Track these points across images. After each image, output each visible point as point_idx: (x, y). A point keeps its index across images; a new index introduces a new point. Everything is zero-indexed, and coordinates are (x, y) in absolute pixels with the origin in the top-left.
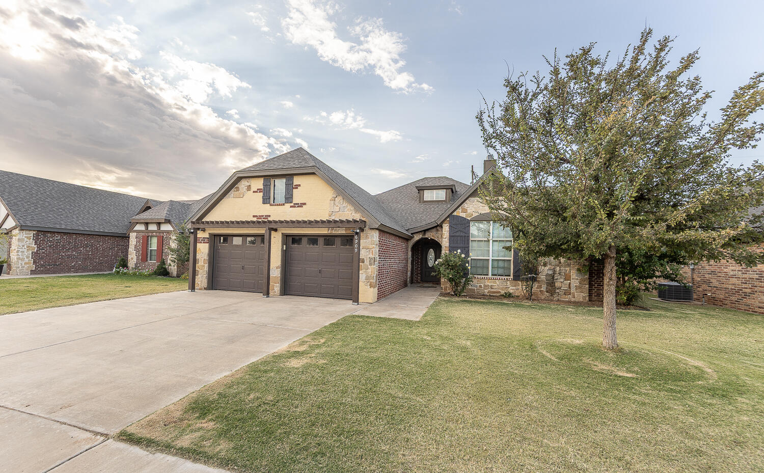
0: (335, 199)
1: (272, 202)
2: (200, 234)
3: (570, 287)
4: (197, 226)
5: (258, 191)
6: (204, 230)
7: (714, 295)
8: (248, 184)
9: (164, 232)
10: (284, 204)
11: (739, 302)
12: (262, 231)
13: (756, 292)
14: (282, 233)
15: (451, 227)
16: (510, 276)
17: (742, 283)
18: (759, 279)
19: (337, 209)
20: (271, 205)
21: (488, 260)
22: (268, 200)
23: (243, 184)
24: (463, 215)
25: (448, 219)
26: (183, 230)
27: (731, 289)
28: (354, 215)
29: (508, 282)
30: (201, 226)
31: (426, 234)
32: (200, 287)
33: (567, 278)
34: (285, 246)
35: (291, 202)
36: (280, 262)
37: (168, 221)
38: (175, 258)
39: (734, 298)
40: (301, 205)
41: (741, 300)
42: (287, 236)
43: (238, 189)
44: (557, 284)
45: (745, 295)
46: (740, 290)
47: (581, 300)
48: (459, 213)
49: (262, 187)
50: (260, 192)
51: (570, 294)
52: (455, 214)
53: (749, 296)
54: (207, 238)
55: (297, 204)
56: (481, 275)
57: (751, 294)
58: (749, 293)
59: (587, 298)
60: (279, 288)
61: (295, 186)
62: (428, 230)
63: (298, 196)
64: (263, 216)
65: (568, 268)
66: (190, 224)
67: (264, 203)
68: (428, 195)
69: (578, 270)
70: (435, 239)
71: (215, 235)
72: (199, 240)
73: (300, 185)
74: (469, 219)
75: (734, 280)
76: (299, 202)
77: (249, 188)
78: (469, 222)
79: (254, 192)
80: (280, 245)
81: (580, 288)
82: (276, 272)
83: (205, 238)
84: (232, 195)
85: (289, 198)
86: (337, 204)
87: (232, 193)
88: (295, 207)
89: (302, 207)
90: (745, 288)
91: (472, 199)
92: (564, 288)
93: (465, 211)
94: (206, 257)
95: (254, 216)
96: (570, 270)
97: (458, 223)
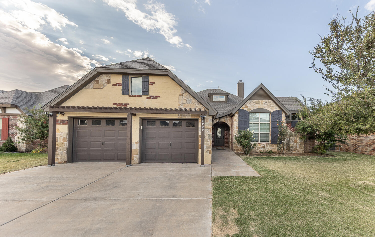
0: (183, 95)
1: (130, 94)
2: (59, 117)
3: (296, 147)
4: (56, 110)
5: (118, 85)
6: (63, 114)
7: (344, 147)
8: (108, 79)
9: (9, 115)
10: (141, 96)
11: (356, 150)
12: (124, 115)
13: (364, 145)
14: (140, 117)
15: (239, 116)
16: (268, 142)
17: (357, 142)
18: (365, 140)
19: (185, 101)
20: (129, 96)
21: (258, 134)
22: (127, 92)
23: (103, 79)
24: (246, 109)
25: (238, 111)
26: (33, 114)
27: (352, 144)
28: (197, 106)
29: (269, 145)
30: (61, 110)
31: (221, 119)
32: (59, 161)
33: (295, 142)
34: (142, 127)
35: (148, 95)
36: (139, 138)
37: (14, 106)
38: (25, 137)
39: (353, 148)
40: (156, 97)
41: (356, 149)
42: (143, 119)
43: (98, 82)
44: (291, 145)
45: (358, 147)
46: (356, 145)
47: (301, 152)
48: (244, 108)
49: (121, 82)
50: (119, 85)
51: (296, 150)
52: (241, 108)
53: (361, 147)
54: (66, 120)
55: (152, 96)
56: (266, 142)
57: (361, 146)
58: (360, 146)
59: (304, 152)
60: (138, 158)
61: (150, 83)
62: (222, 117)
63: (152, 90)
64: (123, 104)
65: (295, 137)
66: (48, 108)
67: (123, 94)
68: (216, 98)
69: (300, 138)
70: (226, 122)
71: (74, 118)
72: (58, 122)
73: (154, 83)
74: (249, 111)
75: (353, 141)
76: (155, 95)
77: (109, 82)
78: (249, 113)
79: (113, 85)
80: (139, 126)
81: (301, 146)
82: (136, 147)
83: (64, 120)
84: (92, 86)
85: (145, 92)
86: (184, 98)
87: (92, 84)
88: (151, 98)
89: (157, 98)
90: (358, 144)
91: (250, 101)
92: (294, 147)
93: (246, 107)
94: (66, 136)
95: (114, 104)
96: (296, 138)
97: (243, 114)
